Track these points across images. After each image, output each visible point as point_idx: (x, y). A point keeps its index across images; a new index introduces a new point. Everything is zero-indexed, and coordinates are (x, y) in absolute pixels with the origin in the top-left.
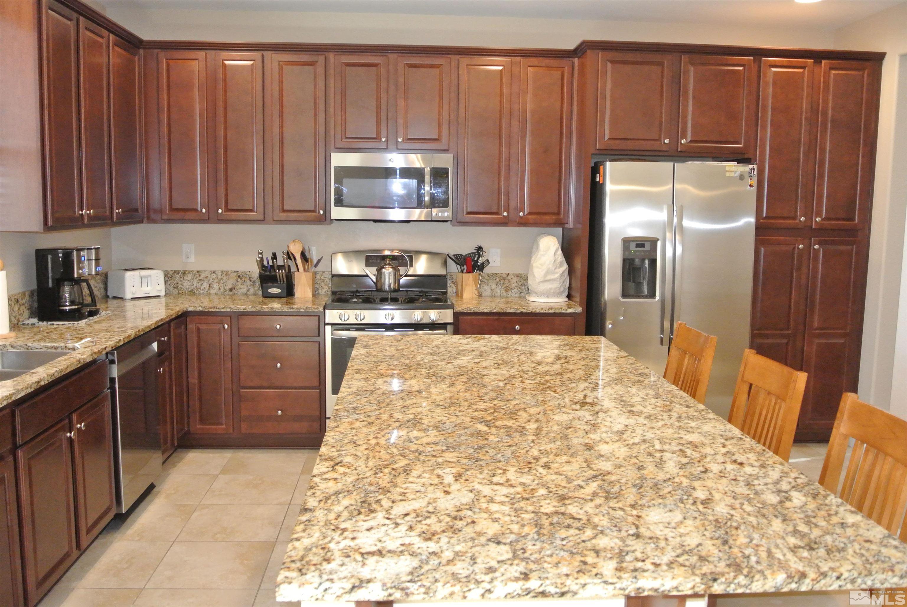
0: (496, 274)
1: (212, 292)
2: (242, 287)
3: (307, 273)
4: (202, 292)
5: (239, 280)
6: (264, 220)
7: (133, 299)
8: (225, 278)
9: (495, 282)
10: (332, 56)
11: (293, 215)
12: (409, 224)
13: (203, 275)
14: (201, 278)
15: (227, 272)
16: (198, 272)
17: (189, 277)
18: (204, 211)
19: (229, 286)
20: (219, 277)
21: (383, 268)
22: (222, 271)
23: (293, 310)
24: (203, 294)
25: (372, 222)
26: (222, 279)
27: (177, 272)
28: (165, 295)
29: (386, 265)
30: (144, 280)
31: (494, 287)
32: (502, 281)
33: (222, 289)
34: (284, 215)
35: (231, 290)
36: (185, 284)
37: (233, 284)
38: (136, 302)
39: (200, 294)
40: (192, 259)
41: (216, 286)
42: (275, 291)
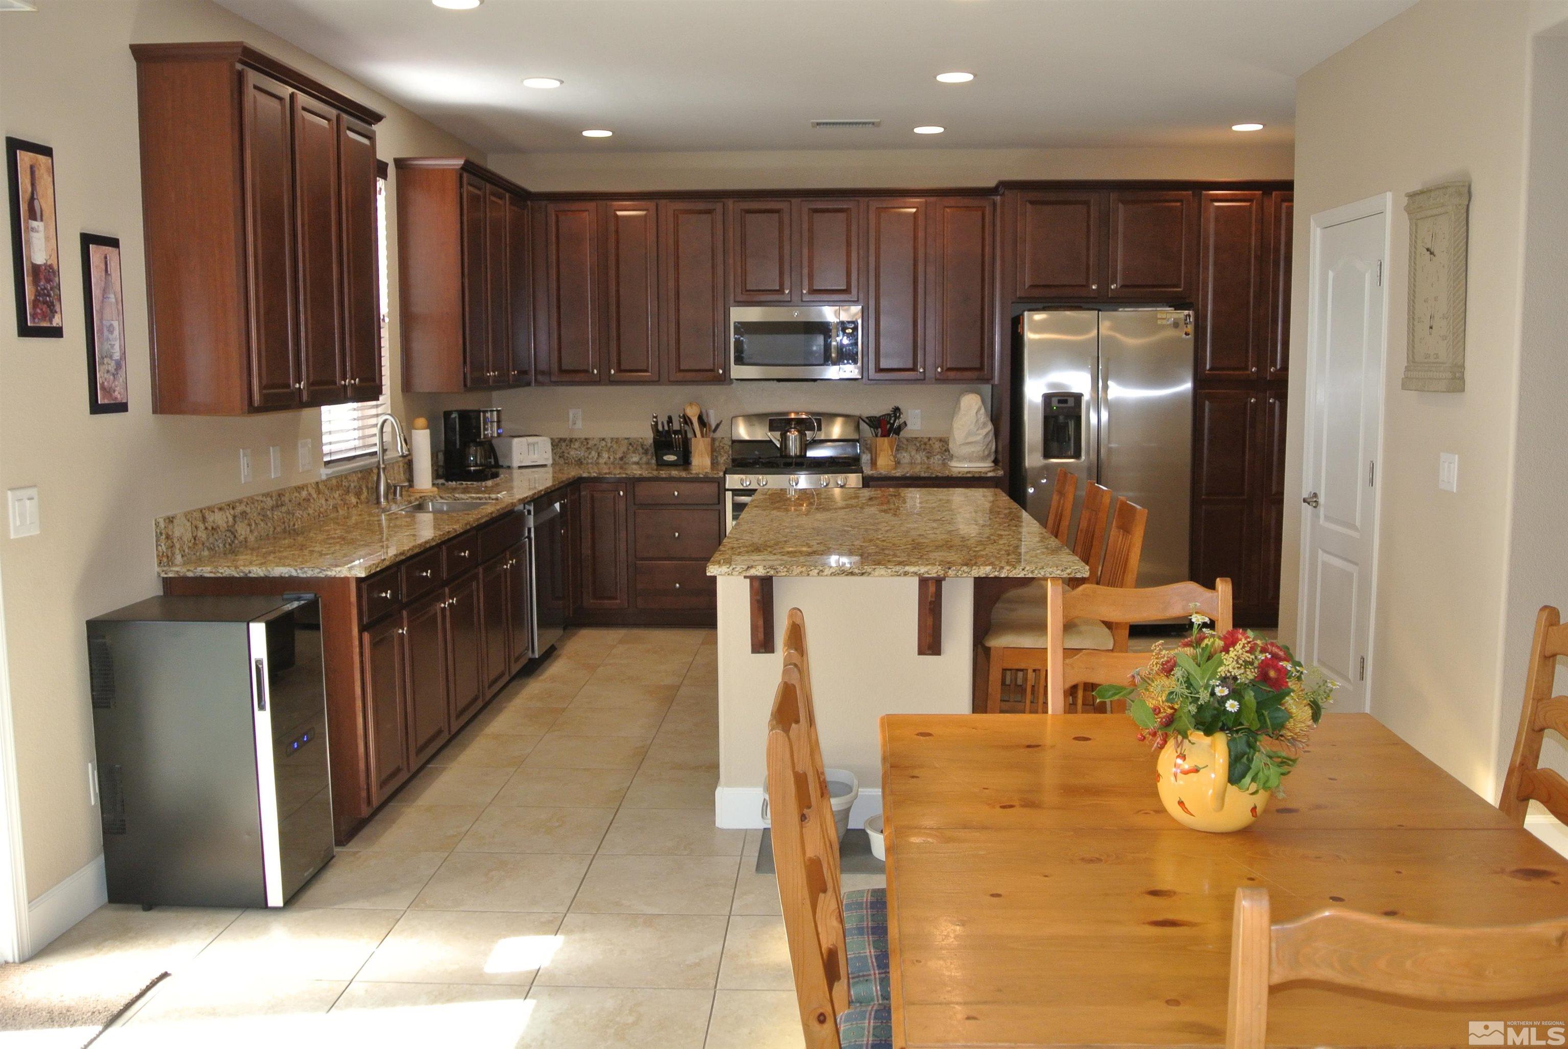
0: (916, 438)
1: (602, 461)
2: (634, 455)
3: (705, 439)
4: (590, 461)
5: (630, 447)
6: (659, 381)
7: (520, 467)
8: (615, 446)
9: (914, 447)
10: (730, 203)
11: (689, 376)
12: (816, 383)
13: (591, 443)
14: (589, 446)
15: (617, 439)
16: (586, 439)
17: (577, 445)
18: (595, 371)
19: (619, 455)
20: (609, 445)
21: (788, 431)
22: (612, 439)
23: (691, 476)
24: (591, 463)
25: (775, 382)
26: (612, 447)
27: (564, 440)
28: (552, 464)
29: (791, 428)
30: (531, 448)
31: (913, 453)
32: (923, 447)
33: (612, 457)
34: (680, 376)
35: (621, 459)
36: (572, 453)
37: (624, 453)
38: (523, 471)
39: (588, 464)
40: (579, 424)
41: (605, 455)
42: (671, 458)
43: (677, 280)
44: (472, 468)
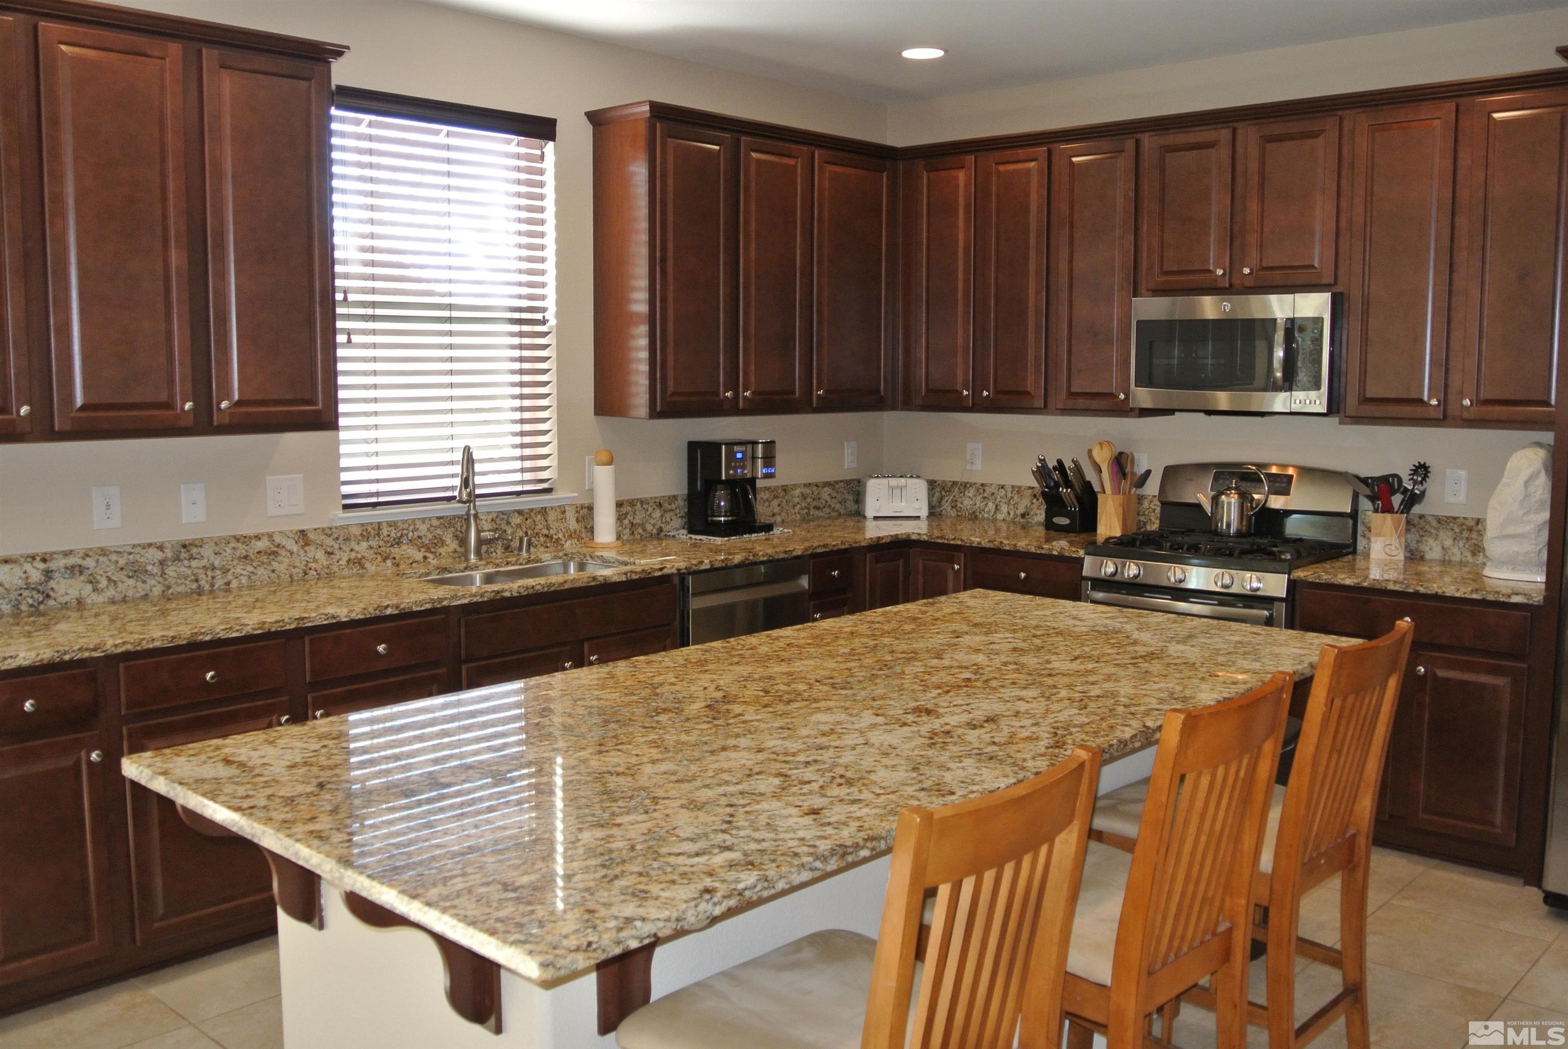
0: (1455, 518)
1: (1000, 517)
2: (1038, 512)
3: (1117, 497)
4: (986, 516)
5: (1035, 501)
6: (1046, 406)
7: (876, 518)
8: (1016, 497)
9: (1450, 534)
10: (1148, 140)
11: (1082, 403)
13: (989, 490)
14: (985, 495)
15: (1019, 487)
16: (982, 485)
17: (971, 492)
18: (965, 393)
19: (1021, 510)
20: (1009, 495)
22: (1013, 487)
23: (1043, 552)
24: (988, 519)
26: (1012, 498)
27: (955, 483)
28: (928, 517)
29: (1230, 489)
30: (897, 492)
31: (1448, 543)
32: (1465, 534)
33: (1012, 513)
34: (1070, 404)
35: (1023, 516)
36: (966, 503)
37: (1026, 507)
38: (880, 523)
39: (983, 519)
40: (978, 465)
41: (1004, 508)
43: (1071, 261)
44: (722, 519)
